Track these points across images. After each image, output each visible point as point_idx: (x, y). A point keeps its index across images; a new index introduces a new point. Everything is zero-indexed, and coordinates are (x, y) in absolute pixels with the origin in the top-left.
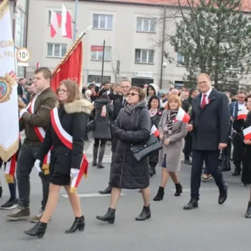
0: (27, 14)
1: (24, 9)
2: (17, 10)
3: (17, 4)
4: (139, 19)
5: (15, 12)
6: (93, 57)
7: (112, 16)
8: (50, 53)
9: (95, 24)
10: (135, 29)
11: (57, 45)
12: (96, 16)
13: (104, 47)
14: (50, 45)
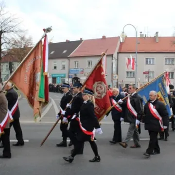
0: (118, 60)
1: (116, 58)
2: (113, 58)
3: (114, 56)
4: (166, 59)
5: (112, 59)
6: (146, 76)
7: (153, 59)
8: (128, 76)
9: (147, 62)
10: (164, 64)
11: (131, 72)
12: (147, 59)
13: (149, 72)
14: (128, 72)
